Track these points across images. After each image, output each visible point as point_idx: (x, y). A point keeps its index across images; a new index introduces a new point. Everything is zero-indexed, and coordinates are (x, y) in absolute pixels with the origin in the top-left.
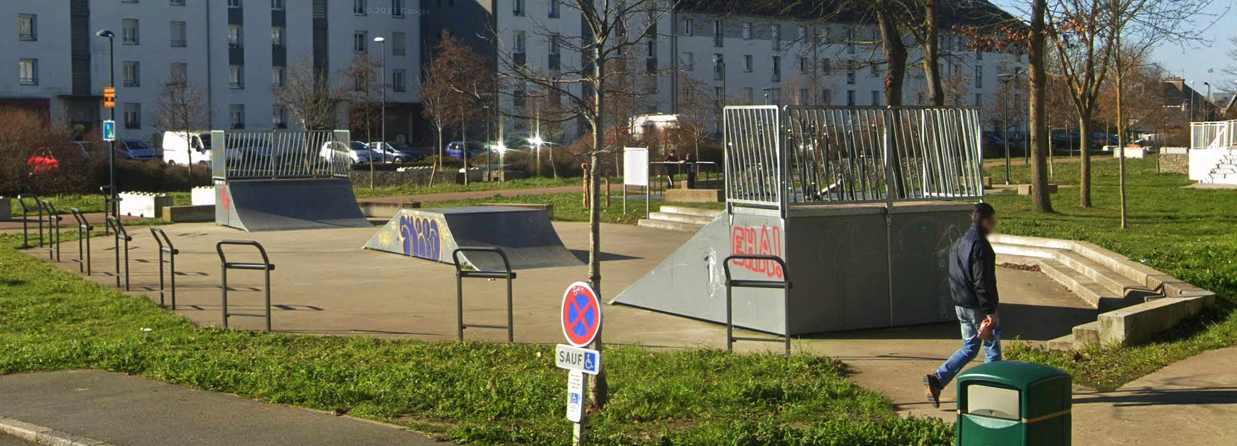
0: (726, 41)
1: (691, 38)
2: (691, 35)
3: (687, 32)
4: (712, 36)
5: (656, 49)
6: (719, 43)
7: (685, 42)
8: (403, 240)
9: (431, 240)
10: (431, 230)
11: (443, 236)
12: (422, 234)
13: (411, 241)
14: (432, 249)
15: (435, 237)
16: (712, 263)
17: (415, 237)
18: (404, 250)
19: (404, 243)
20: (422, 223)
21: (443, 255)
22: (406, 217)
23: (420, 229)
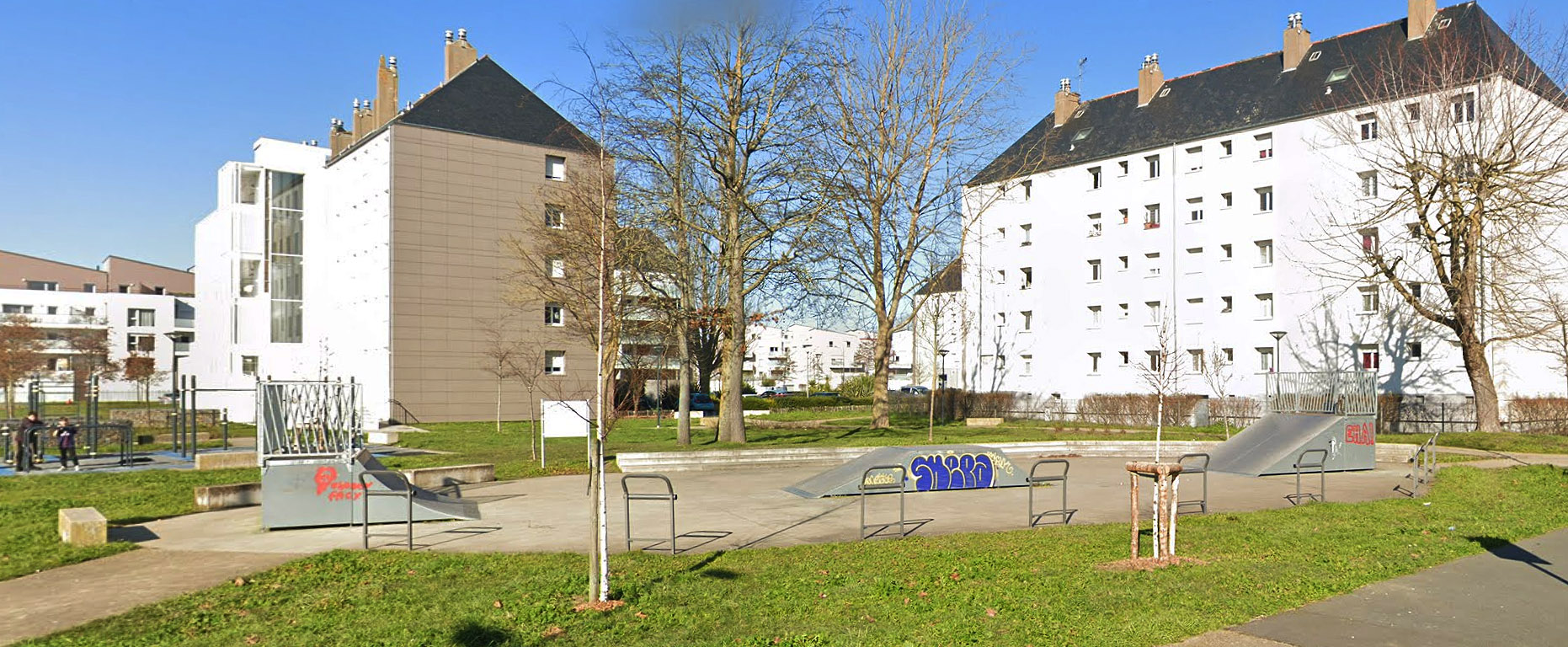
8: (916, 478)
9: (976, 472)
10: (976, 464)
11: (1000, 466)
12: (958, 469)
13: (935, 477)
14: (978, 479)
15: (983, 468)
16: (1333, 443)
17: (943, 473)
18: (918, 487)
19: (918, 481)
20: (959, 459)
21: (998, 480)
22: (926, 458)
23: (955, 465)
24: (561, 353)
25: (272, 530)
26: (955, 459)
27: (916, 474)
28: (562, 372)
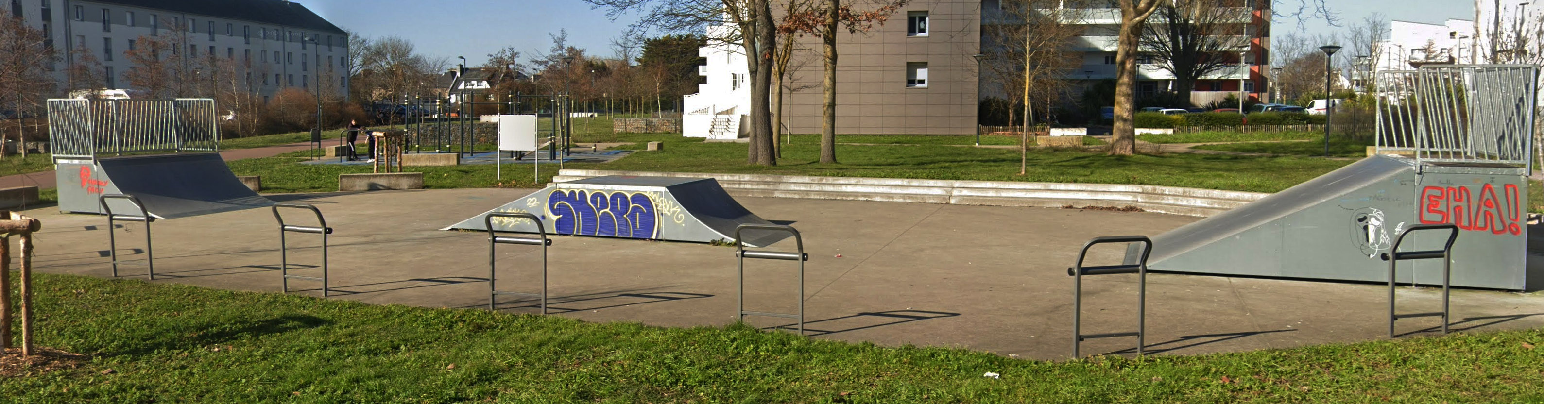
0: (113, 27)
1: (81, 23)
2: (82, 20)
3: (78, 18)
4: (99, 22)
5: (51, 31)
6: (107, 29)
7: (77, 26)
8: (555, 218)
9: (633, 216)
10: (631, 206)
11: (665, 211)
12: (607, 210)
13: (579, 219)
14: (634, 226)
15: (642, 213)
16: (1373, 224)
17: (589, 214)
18: (558, 228)
19: (558, 222)
20: (608, 197)
21: (663, 231)
22: (567, 193)
23: (604, 205)
24: (924, 65)
25: (72, 213)
26: (603, 197)
27: (555, 212)
28: (925, 85)
